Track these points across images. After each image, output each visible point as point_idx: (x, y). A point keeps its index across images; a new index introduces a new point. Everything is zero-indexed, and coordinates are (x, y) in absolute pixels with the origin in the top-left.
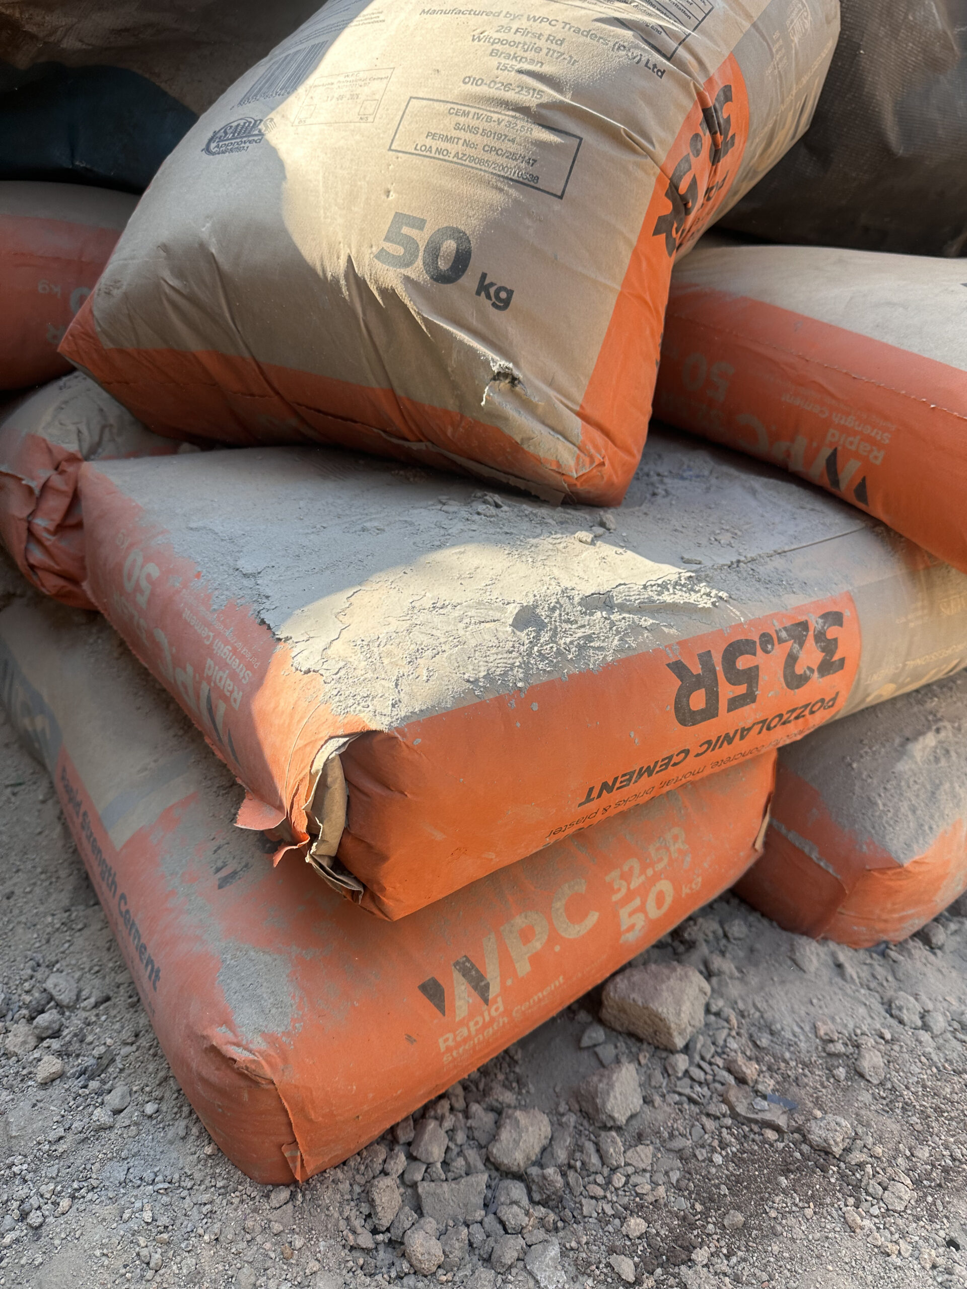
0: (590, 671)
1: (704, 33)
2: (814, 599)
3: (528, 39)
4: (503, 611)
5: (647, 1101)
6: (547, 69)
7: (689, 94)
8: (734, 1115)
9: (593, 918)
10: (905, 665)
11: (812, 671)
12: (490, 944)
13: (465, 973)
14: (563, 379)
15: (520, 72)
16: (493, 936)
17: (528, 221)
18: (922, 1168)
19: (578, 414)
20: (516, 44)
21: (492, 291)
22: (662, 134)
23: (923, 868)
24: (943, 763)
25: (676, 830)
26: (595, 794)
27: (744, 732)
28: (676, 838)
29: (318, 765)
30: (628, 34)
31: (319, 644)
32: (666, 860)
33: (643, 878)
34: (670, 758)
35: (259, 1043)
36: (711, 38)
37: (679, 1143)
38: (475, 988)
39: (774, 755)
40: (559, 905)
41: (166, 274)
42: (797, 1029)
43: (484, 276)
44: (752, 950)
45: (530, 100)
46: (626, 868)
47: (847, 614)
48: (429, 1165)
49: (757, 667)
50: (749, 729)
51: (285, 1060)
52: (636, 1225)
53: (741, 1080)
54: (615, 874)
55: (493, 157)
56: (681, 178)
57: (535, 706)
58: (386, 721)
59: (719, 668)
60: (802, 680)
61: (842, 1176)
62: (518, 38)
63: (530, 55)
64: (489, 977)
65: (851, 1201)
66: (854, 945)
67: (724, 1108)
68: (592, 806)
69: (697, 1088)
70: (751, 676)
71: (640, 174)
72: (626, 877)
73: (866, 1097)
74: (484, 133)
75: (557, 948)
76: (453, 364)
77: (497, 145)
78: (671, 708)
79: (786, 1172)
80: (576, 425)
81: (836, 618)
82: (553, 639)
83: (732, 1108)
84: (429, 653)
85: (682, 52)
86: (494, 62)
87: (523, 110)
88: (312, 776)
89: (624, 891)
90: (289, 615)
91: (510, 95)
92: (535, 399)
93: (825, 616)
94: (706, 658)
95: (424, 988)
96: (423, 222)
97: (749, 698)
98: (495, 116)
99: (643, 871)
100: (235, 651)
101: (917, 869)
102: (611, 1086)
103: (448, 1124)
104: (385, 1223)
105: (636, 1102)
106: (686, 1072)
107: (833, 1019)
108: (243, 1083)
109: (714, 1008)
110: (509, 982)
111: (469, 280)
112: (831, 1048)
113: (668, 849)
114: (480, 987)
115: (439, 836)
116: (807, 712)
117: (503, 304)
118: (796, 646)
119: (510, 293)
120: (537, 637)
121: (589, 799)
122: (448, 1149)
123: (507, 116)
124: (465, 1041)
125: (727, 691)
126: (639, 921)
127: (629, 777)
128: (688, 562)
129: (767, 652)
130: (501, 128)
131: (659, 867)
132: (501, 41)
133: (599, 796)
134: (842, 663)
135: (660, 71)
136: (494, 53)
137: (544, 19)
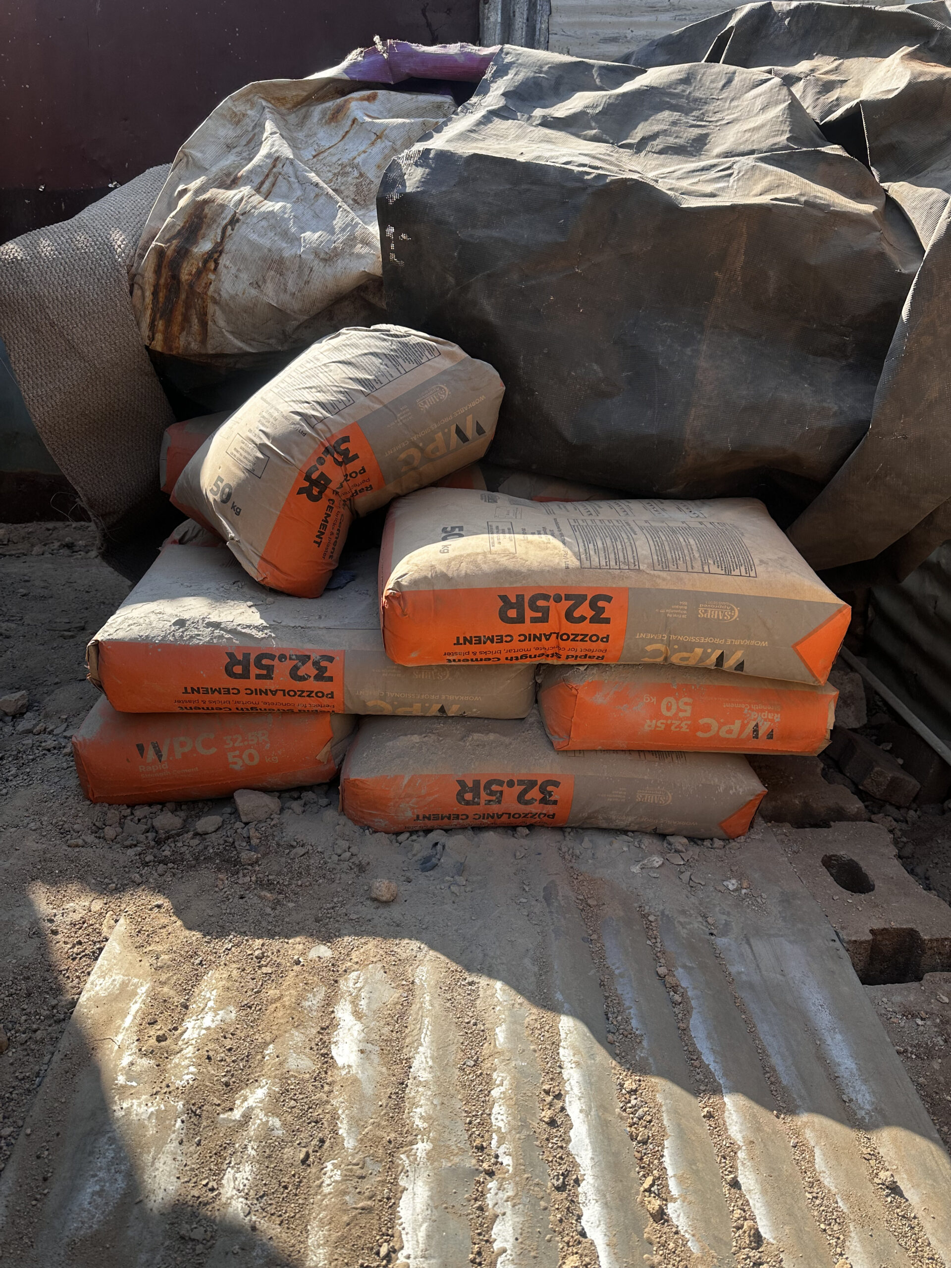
0: (190, 645)
2: (319, 648)
3: (269, 417)
4: (175, 618)
5: (216, 831)
6: (268, 430)
10: (385, 694)
11: (309, 677)
12: (167, 741)
13: (154, 747)
14: (254, 542)
15: (261, 431)
17: (249, 485)
18: (265, 879)
19: (260, 557)
20: (265, 419)
21: (235, 509)
24: (415, 749)
25: (265, 731)
26: (189, 691)
30: (298, 418)
32: (256, 742)
34: (229, 689)
36: (342, 417)
37: (209, 844)
38: (157, 754)
40: (200, 739)
42: (291, 834)
44: (319, 810)
45: (259, 441)
47: (337, 658)
48: (135, 817)
49: (274, 666)
50: (275, 692)
52: (167, 854)
53: (249, 837)
54: (229, 738)
55: (245, 460)
56: (312, 473)
58: (102, 639)
59: (252, 661)
60: (302, 679)
63: (266, 424)
64: (163, 753)
65: (230, 874)
66: (356, 822)
68: (192, 697)
69: (234, 834)
70: (270, 669)
71: (290, 472)
72: (234, 741)
75: (194, 755)
77: (247, 456)
78: (223, 668)
79: (223, 861)
80: (257, 560)
81: (331, 659)
83: (233, 842)
85: (320, 426)
86: (257, 425)
87: (257, 445)
88: (89, 651)
89: (231, 745)
91: (255, 439)
92: (242, 550)
93: (323, 657)
94: (247, 655)
95: (138, 745)
96: (224, 480)
97: (268, 676)
98: (250, 445)
99: (243, 741)
101: (361, 784)
102: (206, 819)
103: (153, 811)
105: (211, 829)
110: (171, 758)
111: (230, 504)
113: (258, 737)
114: (159, 754)
116: (314, 695)
117: (238, 513)
118: (300, 664)
119: (240, 510)
120: (178, 629)
124: (150, 772)
125: (255, 670)
126: (240, 762)
127: (206, 691)
128: (275, 621)
129: (281, 661)
130: (249, 451)
131: (252, 743)
132: (263, 417)
133: (193, 693)
134: (330, 679)
135: (304, 434)
136: (259, 421)
137: (277, 410)
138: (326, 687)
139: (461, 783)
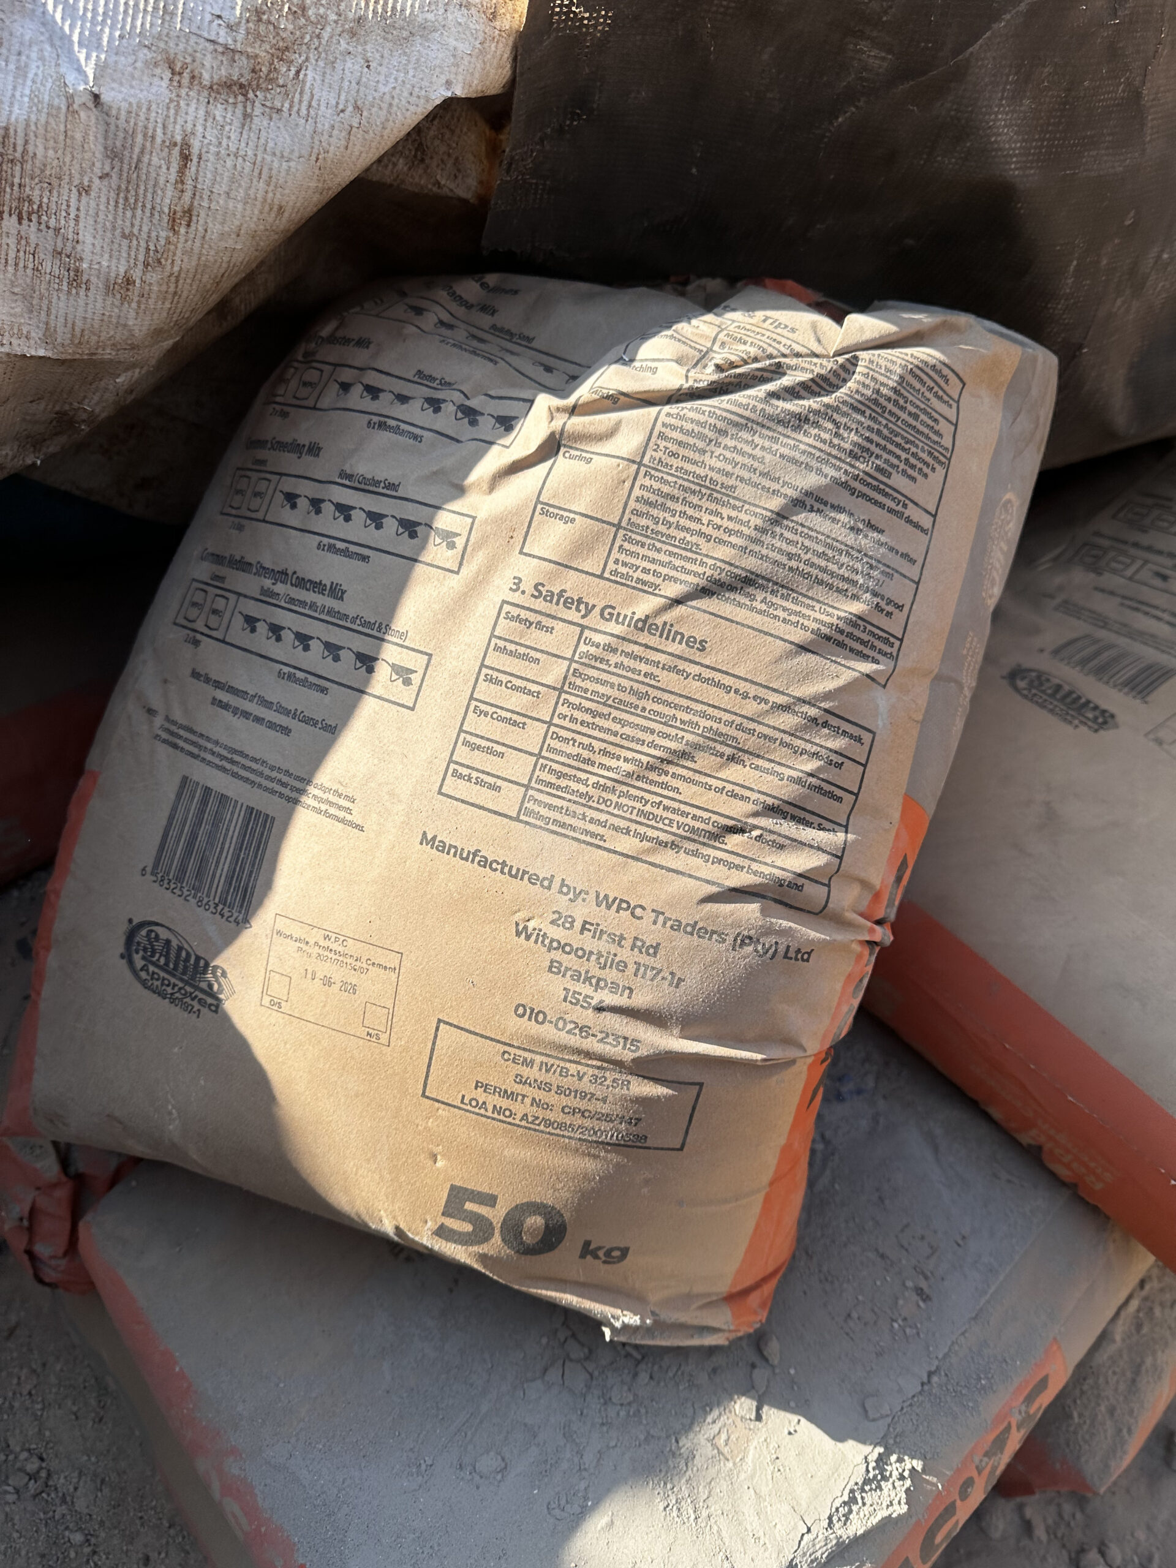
1: (865, 811)
3: (603, 945)
6: (641, 999)
7: (852, 953)
15: (600, 1006)
19: (725, 1300)
20: (585, 953)
22: (815, 1026)
30: (751, 910)
43: (588, 1241)
45: (624, 1054)
55: (578, 1120)
62: (588, 941)
63: (611, 975)
74: (560, 1091)
77: (583, 1105)
86: (557, 986)
87: (617, 1062)
91: (592, 1044)
98: (573, 1068)
111: (569, 1249)
119: (625, 1250)
123: (589, 1068)
130: (585, 1085)
132: (561, 947)
135: (806, 953)
136: (554, 967)
137: (622, 905)
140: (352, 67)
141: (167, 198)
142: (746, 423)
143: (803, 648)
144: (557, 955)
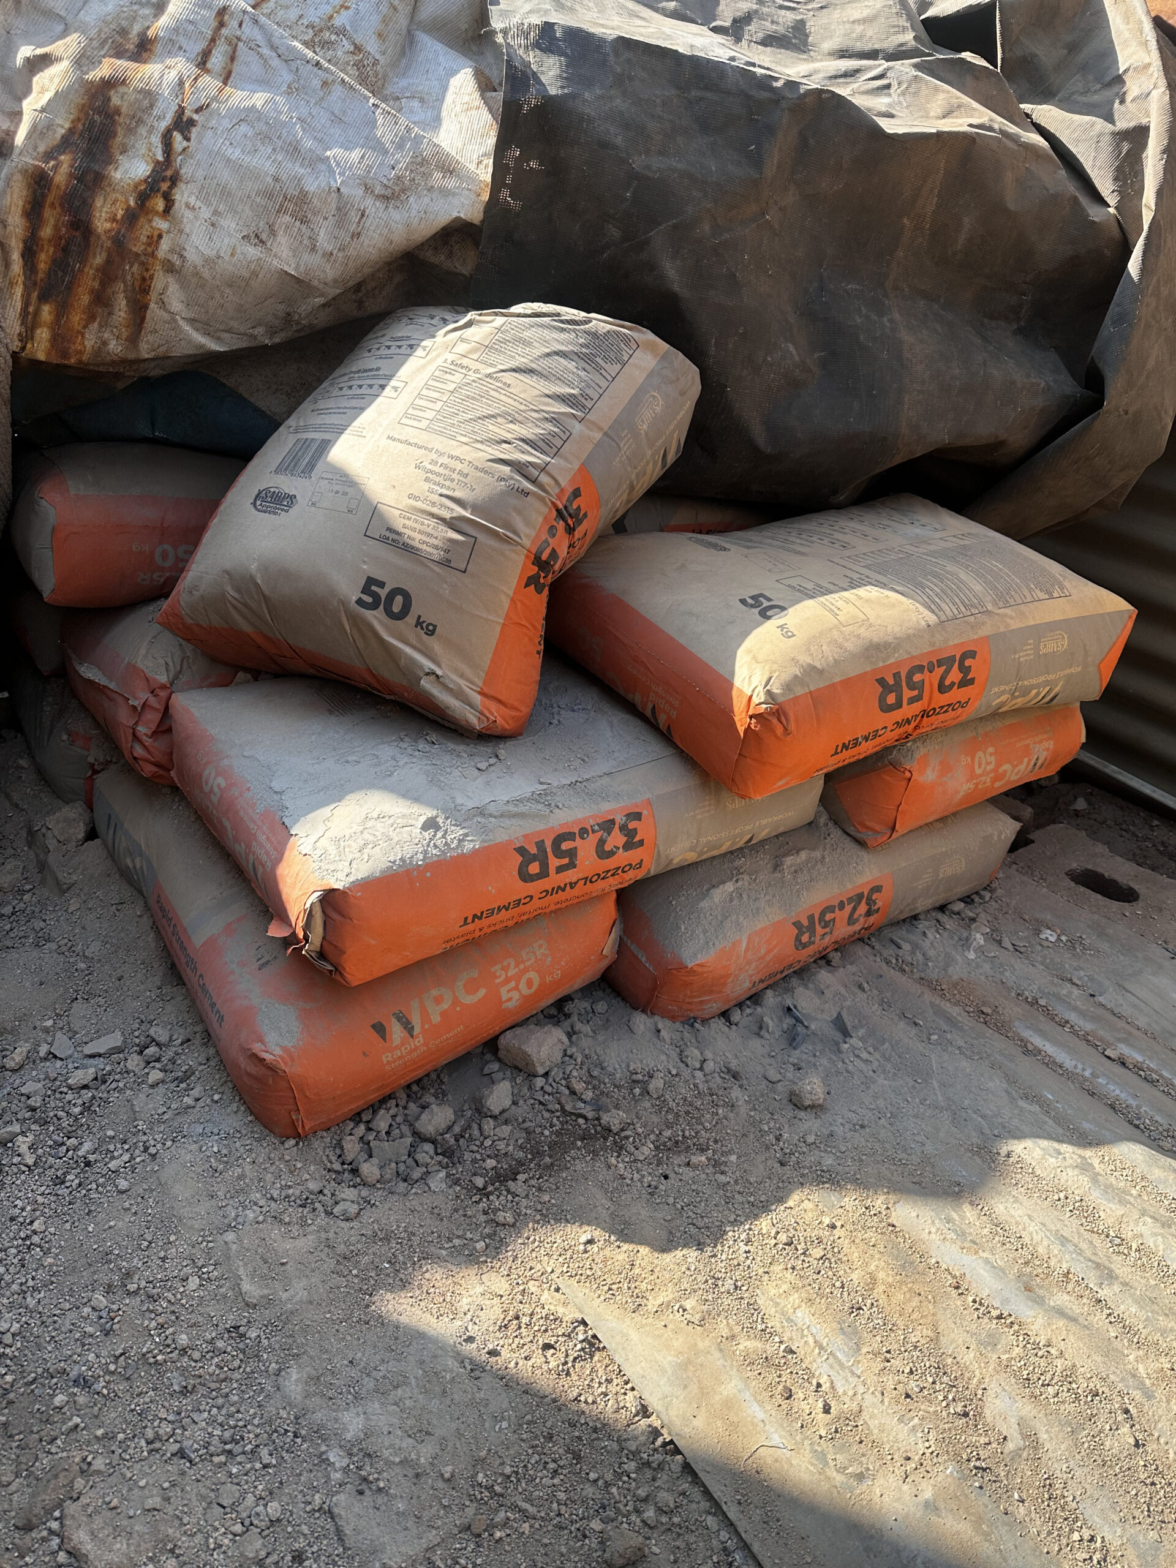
0: (463, 854)
1: (561, 457)
2: (623, 804)
3: (447, 472)
4: (417, 820)
5: (515, 1103)
6: (457, 494)
7: (546, 504)
8: (563, 1110)
9: (482, 992)
10: (698, 841)
11: (618, 848)
12: (415, 1004)
13: (399, 1019)
14: (468, 672)
15: (441, 495)
16: (417, 1000)
17: (445, 586)
18: (663, 1139)
19: (479, 693)
20: (439, 475)
21: (424, 625)
22: (527, 531)
23: (705, 969)
24: (735, 902)
25: (541, 942)
26: (470, 920)
27: (572, 885)
28: (540, 946)
29: (308, 905)
30: (507, 469)
31: (312, 839)
32: (533, 960)
33: (517, 970)
34: (520, 900)
35: (278, 1051)
36: (566, 459)
37: (527, 1124)
38: (405, 1028)
39: (614, 895)
40: (460, 984)
41: (229, 589)
42: (617, 1066)
43: (419, 617)
44: (608, 1020)
45: (447, 515)
46: (505, 964)
47: (645, 812)
48: (378, 1132)
49: (576, 848)
50: (576, 883)
51: (293, 1061)
52: (491, 1163)
53: (573, 1093)
54: (498, 967)
55: (424, 546)
56: (542, 553)
57: (428, 875)
58: (342, 884)
59: (549, 850)
60: (611, 854)
61: (615, 1142)
62: (441, 470)
63: (448, 483)
64: (414, 1023)
65: (615, 1154)
66: (673, 1018)
67: (557, 1107)
68: (470, 927)
69: (547, 1097)
70: (572, 853)
71: (513, 556)
72: (505, 969)
73: (647, 1105)
74: (420, 532)
75: (458, 1009)
76: (402, 663)
77: (427, 540)
78: (515, 873)
79: (582, 1139)
80: (477, 699)
81: (638, 816)
82: (444, 837)
83: (563, 1108)
84: (371, 846)
85: (544, 479)
86: (426, 486)
87: (443, 520)
88: (305, 911)
89: (503, 977)
90: (298, 820)
91: (435, 510)
92: (451, 686)
93: (628, 816)
94: (540, 845)
95: (373, 1026)
96: (384, 584)
97: (572, 865)
98: (426, 522)
99: (517, 966)
100: (268, 838)
101: (700, 970)
102: (491, 1092)
103: (392, 1112)
104: (349, 1159)
105: (507, 1103)
106: (542, 1088)
107: (641, 1061)
108: (270, 1073)
109: (569, 1053)
110: (426, 1026)
111: (411, 619)
112: (634, 1077)
113: (534, 953)
114: (408, 1027)
115: (373, 942)
116: (620, 871)
117: (431, 633)
118: (606, 834)
119: (435, 627)
120: (434, 836)
121: (465, 923)
122: (391, 1125)
123: (433, 522)
124: (399, 1058)
125: (554, 862)
126: (515, 995)
127: (491, 912)
128: (541, 783)
129: (583, 838)
130: (430, 530)
131: (528, 964)
132: (431, 472)
133: (473, 921)
134: (641, 843)
135: (526, 493)
136: (427, 480)
137: (457, 458)
138: (634, 856)
139: (797, 924)
140: (426, 200)
141: (352, 228)
142: (542, 326)
143: (548, 396)
144: (429, 475)
